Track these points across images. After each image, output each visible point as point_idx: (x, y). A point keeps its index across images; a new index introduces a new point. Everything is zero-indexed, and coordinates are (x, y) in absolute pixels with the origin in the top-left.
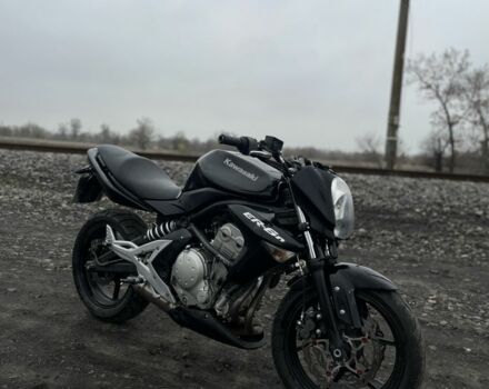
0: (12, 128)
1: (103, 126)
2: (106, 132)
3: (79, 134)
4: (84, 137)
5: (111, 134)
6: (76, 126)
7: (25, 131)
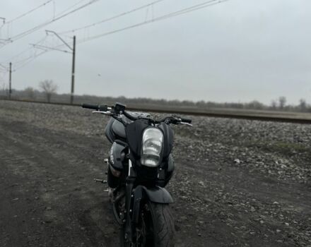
0: (244, 104)
1: (301, 101)
2: (303, 104)
3: (284, 106)
4: (288, 108)
5: (307, 106)
6: (282, 101)
7: (251, 106)
